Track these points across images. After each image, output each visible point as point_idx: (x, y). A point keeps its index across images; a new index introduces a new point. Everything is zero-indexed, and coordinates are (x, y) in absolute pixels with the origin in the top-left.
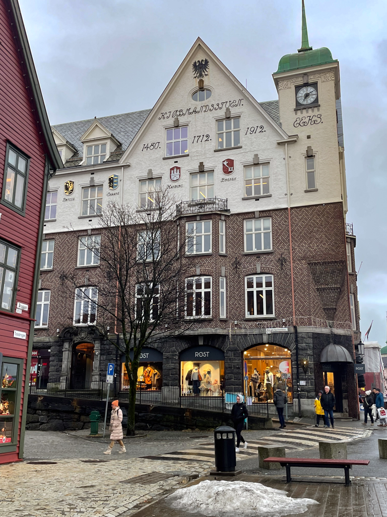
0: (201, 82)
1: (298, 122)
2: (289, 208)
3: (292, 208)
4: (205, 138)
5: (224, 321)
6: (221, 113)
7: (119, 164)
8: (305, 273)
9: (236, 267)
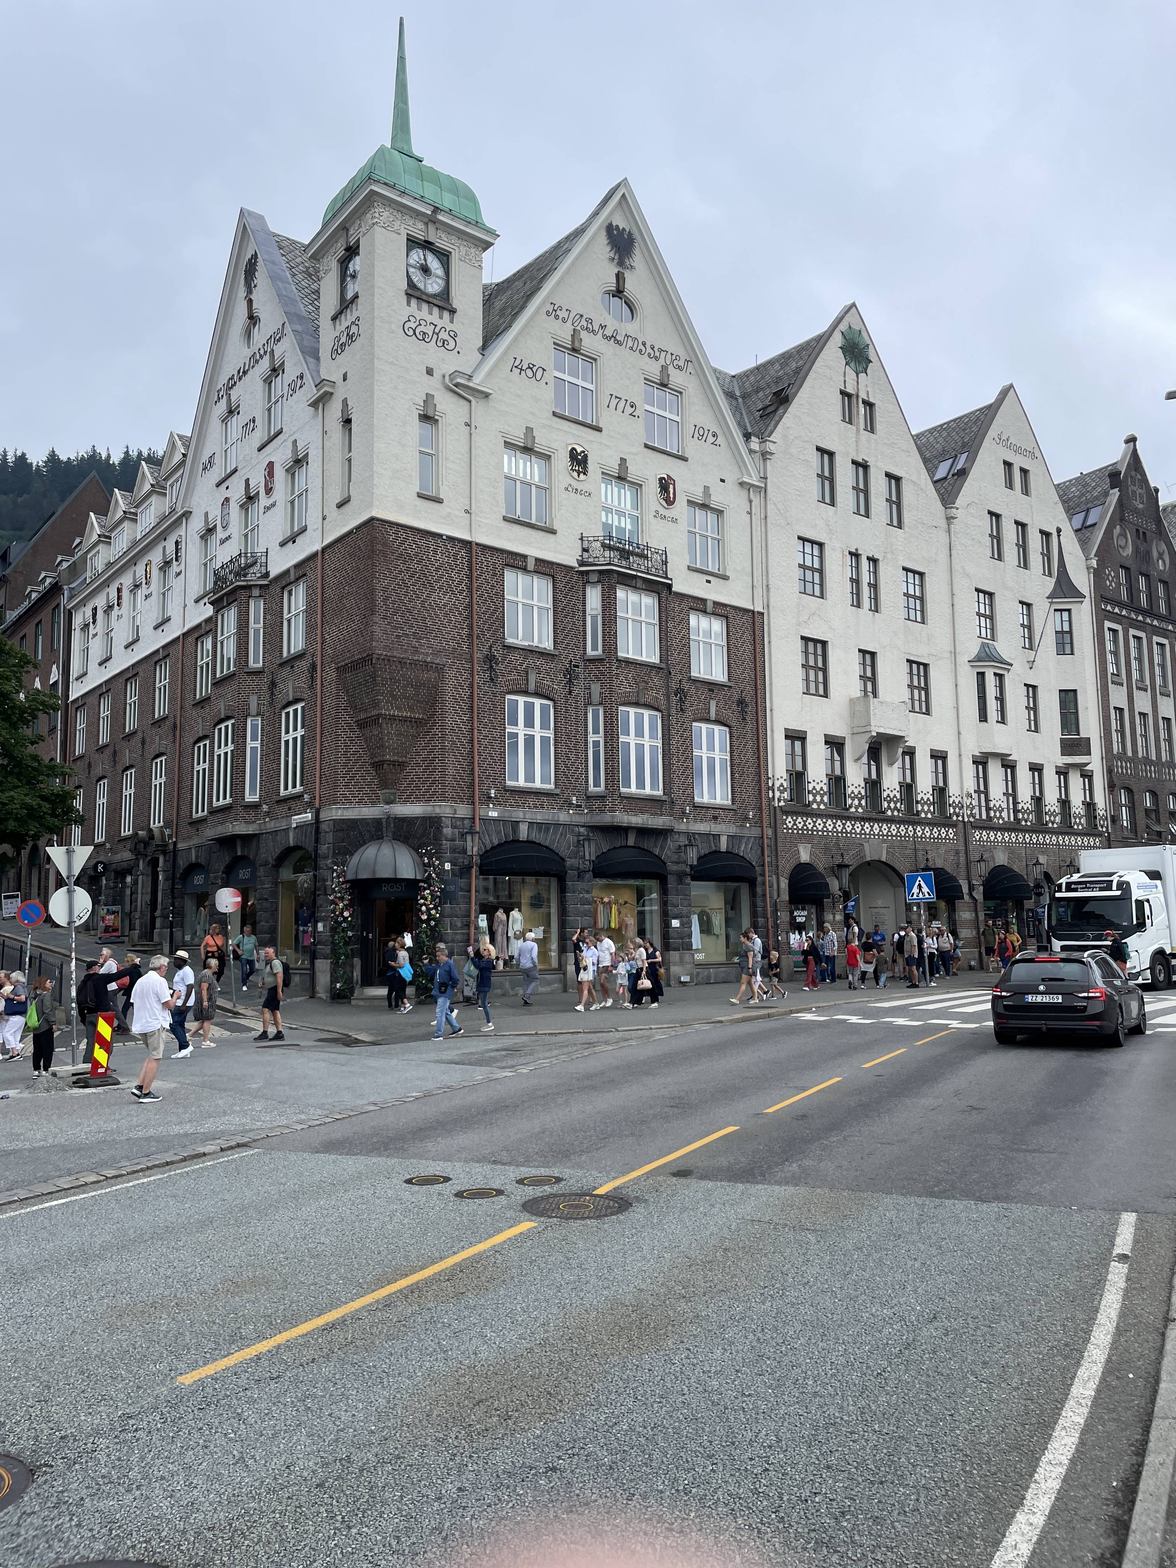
0: (250, 302)
1: (335, 348)
2: (320, 549)
3: (324, 550)
4: (252, 424)
5: (255, 806)
6: (265, 365)
7: (177, 513)
8: (334, 691)
9: (272, 694)
